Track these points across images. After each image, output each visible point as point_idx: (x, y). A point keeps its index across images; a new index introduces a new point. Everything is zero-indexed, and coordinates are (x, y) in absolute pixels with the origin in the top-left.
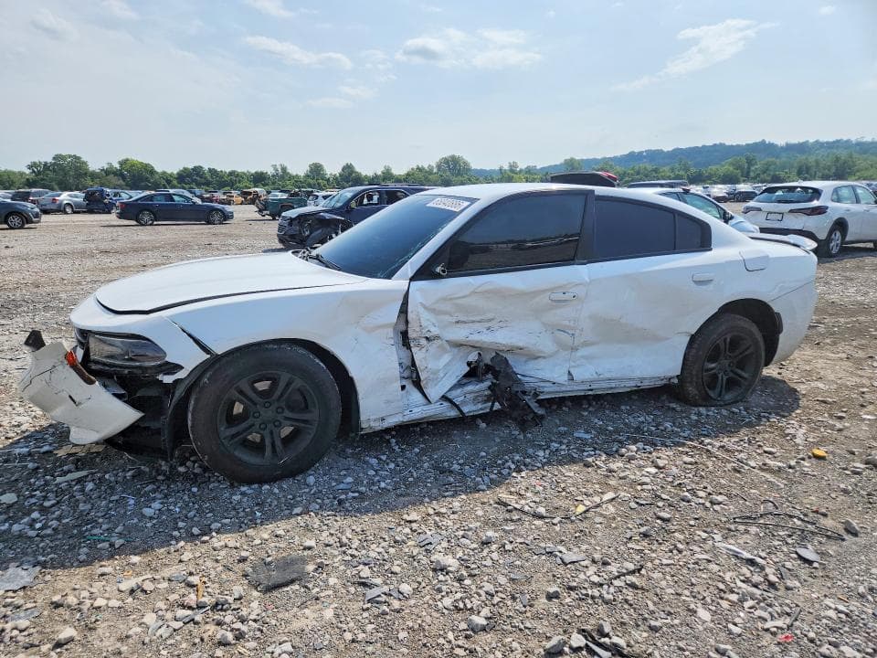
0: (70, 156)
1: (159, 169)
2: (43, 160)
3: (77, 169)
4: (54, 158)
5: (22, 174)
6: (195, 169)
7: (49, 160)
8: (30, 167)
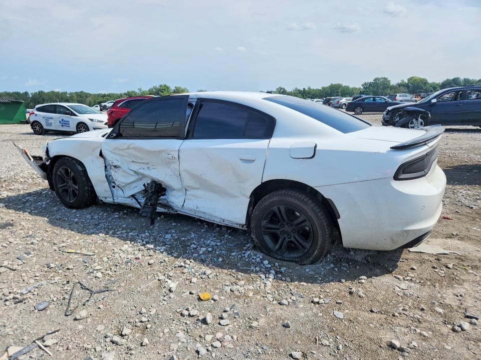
0: (382, 78)
1: (430, 81)
2: (369, 82)
3: (384, 84)
4: (374, 80)
5: (359, 89)
6: (454, 80)
7: (372, 81)
8: (363, 85)
